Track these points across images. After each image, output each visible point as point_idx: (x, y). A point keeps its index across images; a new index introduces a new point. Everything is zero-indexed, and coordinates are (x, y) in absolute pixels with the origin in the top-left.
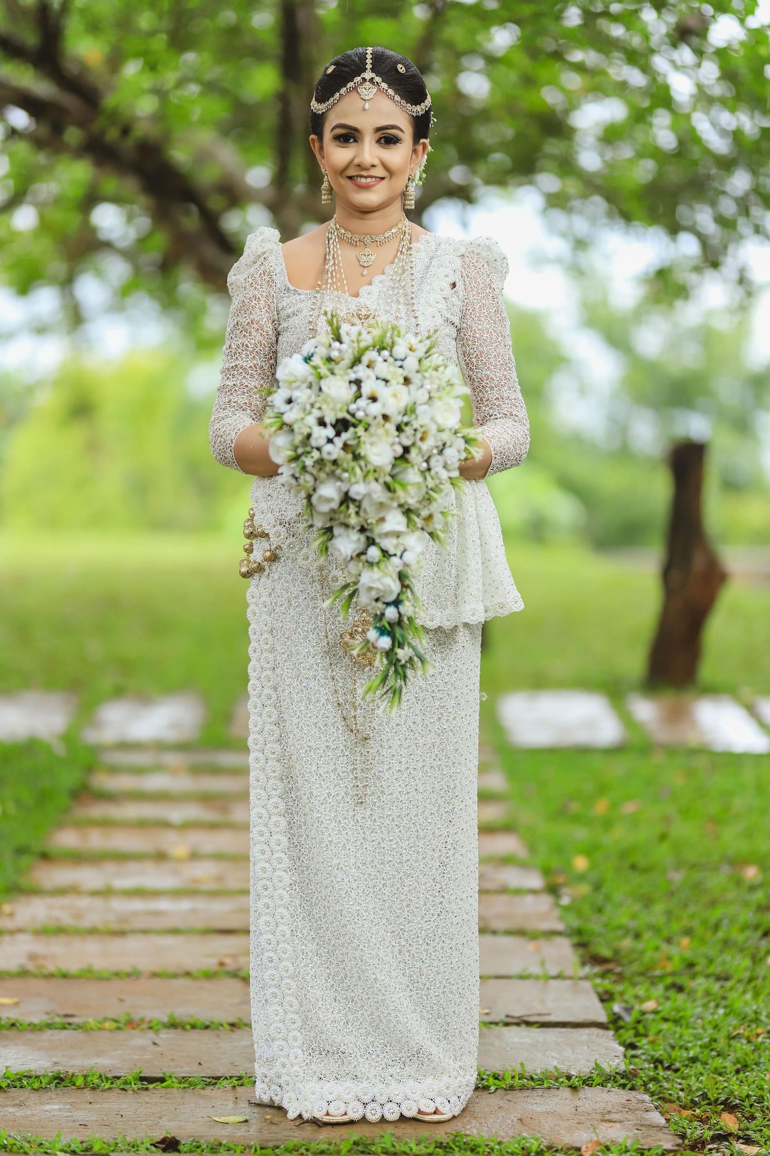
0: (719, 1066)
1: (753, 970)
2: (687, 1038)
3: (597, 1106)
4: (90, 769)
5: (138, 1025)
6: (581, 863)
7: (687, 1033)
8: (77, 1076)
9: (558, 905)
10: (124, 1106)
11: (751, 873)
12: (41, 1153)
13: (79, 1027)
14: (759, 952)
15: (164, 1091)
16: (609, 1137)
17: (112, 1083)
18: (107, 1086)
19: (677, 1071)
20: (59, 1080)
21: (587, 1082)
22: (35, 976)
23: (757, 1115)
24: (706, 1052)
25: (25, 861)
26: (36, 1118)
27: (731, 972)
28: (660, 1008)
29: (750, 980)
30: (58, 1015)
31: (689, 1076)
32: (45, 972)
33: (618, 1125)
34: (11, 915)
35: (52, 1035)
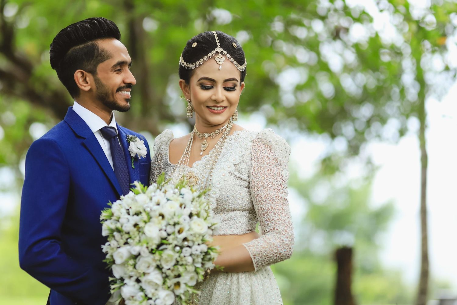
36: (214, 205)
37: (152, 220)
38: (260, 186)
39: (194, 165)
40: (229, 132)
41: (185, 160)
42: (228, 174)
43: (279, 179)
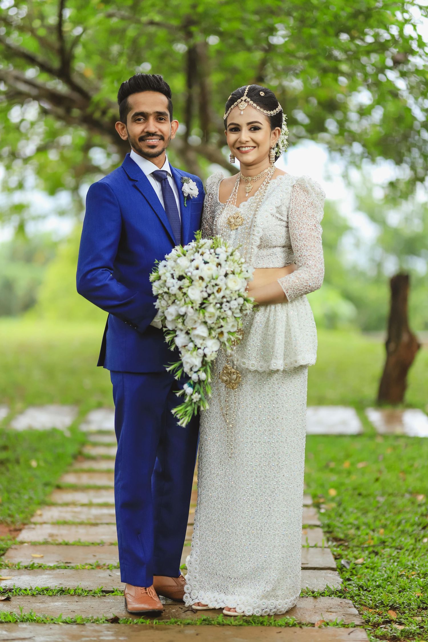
0: (390, 589)
1: (415, 545)
2: (376, 575)
3: (325, 605)
4: (83, 444)
5: (102, 567)
6: (333, 492)
7: (377, 574)
8: (71, 590)
9: (319, 512)
10: (93, 603)
11: (421, 498)
12: (52, 623)
13: (73, 568)
14: (419, 536)
15: (113, 597)
16: (329, 619)
17: (88, 593)
18: (85, 595)
19: (369, 591)
20: (62, 592)
21: (322, 594)
22: (52, 544)
23: (406, 612)
24: (385, 582)
25: (48, 489)
26: (50, 608)
27: (403, 545)
28: (365, 562)
29: (413, 549)
30: (63, 562)
31: (375, 594)
32: (57, 542)
33: (334, 614)
34: (41, 515)
35: (59, 571)
36: (258, 243)
37: (194, 283)
38: (295, 226)
39: (241, 205)
40: (272, 176)
41: (233, 200)
42: (270, 216)
43: (313, 221)
